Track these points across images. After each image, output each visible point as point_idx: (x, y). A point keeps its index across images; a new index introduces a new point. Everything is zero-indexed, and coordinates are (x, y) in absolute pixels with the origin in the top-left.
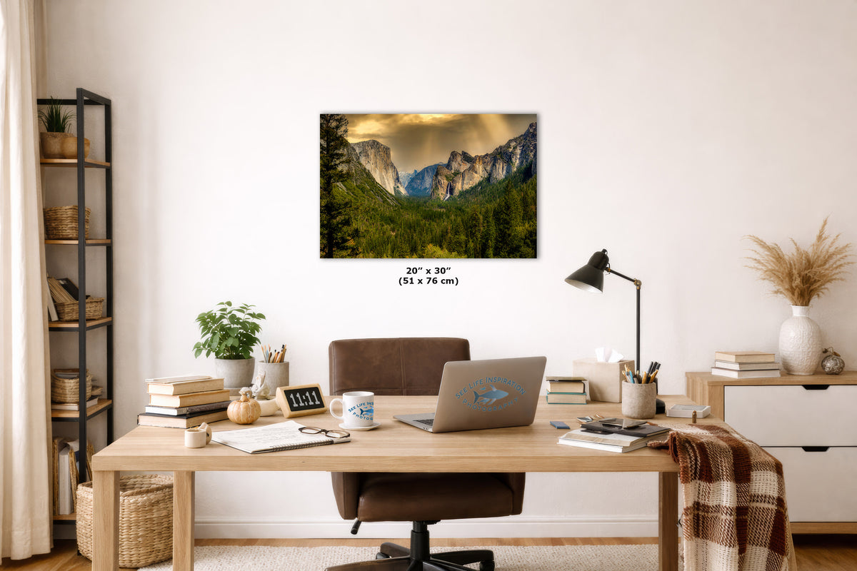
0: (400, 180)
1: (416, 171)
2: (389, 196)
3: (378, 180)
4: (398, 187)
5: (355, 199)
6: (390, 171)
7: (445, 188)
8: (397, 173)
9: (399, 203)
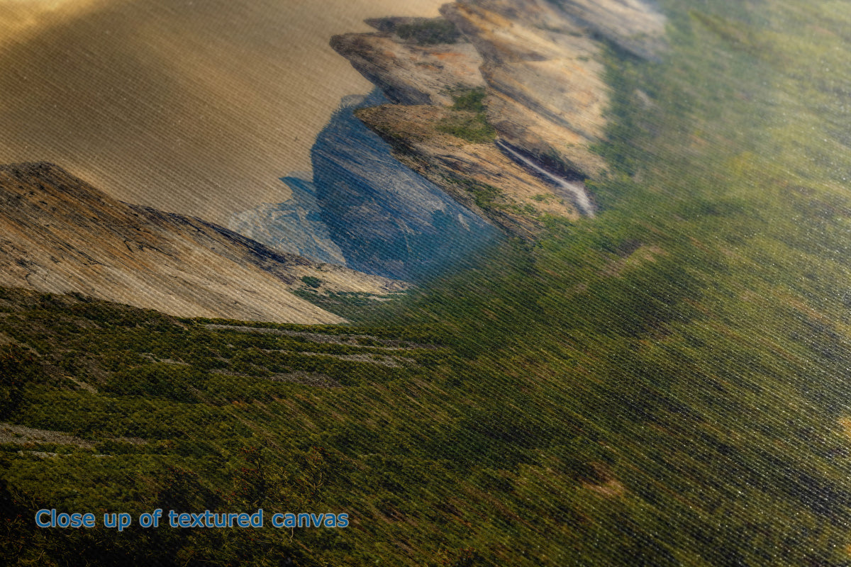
0: (281, 248)
1: (292, 182)
2: (334, 341)
3: (177, 307)
4: (314, 282)
5: (185, 452)
6: (180, 240)
7: (513, 169)
8: (226, 233)
9: (422, 341)
